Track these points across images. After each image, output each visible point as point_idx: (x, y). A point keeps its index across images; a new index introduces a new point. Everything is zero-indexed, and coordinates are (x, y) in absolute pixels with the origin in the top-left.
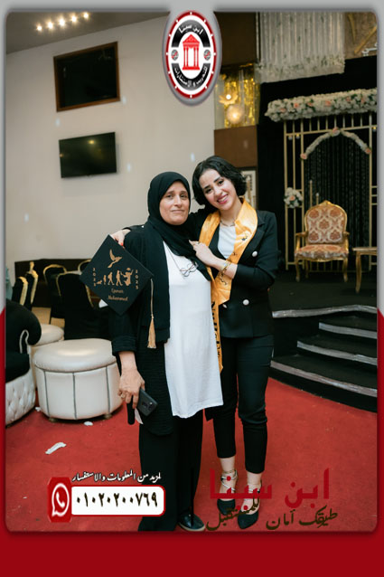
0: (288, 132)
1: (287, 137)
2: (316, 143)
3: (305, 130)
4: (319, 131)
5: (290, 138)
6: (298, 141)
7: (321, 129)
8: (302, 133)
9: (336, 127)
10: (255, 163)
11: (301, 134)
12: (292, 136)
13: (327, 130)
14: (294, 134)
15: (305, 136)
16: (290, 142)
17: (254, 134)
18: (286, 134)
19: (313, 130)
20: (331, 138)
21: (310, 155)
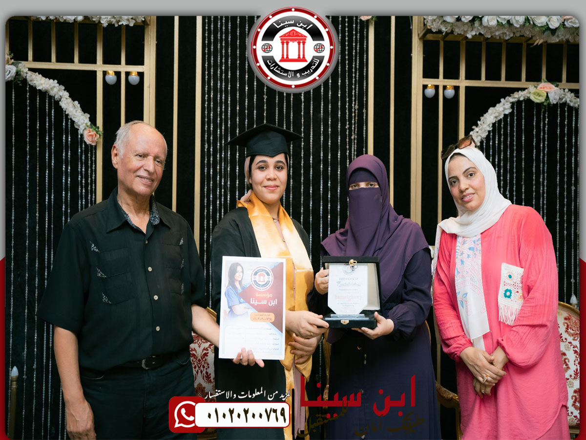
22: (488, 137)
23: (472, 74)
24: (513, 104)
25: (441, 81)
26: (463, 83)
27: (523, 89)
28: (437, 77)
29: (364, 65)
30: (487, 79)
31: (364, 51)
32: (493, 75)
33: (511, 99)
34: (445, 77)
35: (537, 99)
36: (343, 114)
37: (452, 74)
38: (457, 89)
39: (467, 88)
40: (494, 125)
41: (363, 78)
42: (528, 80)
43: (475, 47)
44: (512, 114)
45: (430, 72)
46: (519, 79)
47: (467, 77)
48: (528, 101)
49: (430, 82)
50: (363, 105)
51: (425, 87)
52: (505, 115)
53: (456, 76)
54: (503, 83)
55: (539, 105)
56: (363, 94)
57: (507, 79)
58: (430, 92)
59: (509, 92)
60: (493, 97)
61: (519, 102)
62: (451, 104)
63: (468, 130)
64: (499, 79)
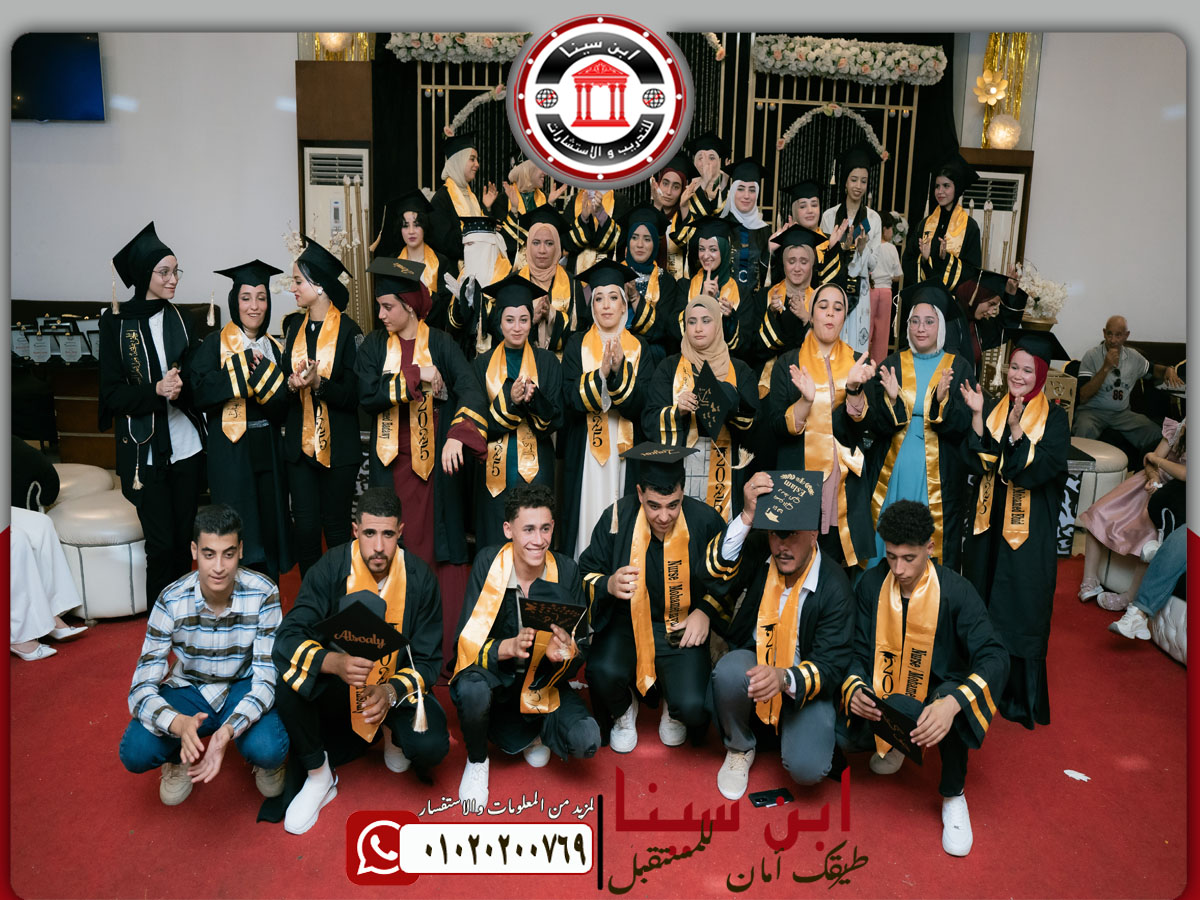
0: (423, 83)
1: (423, 91)
2: (469, 108)
3: (451, 83)
4: (474, 87)
5: (428, 93)
6: (440, 101)
7: (477, 84)
8: (448, 87)
9: (500, 86)
10: (368, 136)
11: (445, 89)
12: (430, 89)
13: (486, 88)
14: (434, 87)
15: (451, 91)
16: (427, 101)
17: (367, 75)
18: (420, 86)
19: (464, 84)
20: (493, 101)
21: (459, 129)
22: (796, 136)
23: (788, 95)
24: (813, 116)
25: (767, 100)
26: (781, 101)
27: (820, 106)
28: (764, 97)
29: (717, 88)
30: (797, 99)
31: (718, 79)
32: (801, 96)
33: (811, 113)
34: (770, 97)
35: (828, 114)
36: (703, 120)
37: (774, 95)
38: (777, 105)
39: (784, 105)
40: (800, 129)
41: (717, 97)
42: (823, 100)
43: (789, 79)
44: (812, 122)
45: (760, 94)
46: (818, 100)
47: (784, 98)
48: (823, 114)
49: (760, 102)
50: (716, 114)
51: (756, 103)
52: (808, 124)
53: (777, 97)
54: (807, 102)
55: (830, 117)
56: (716, 107)
57: (811, 99)
58: (760, 105)
59: (811, 108)
60: (800, 111)
61: (817, 115)
62: (773, 114)
63: (783, 132)
64: (804, 99)
